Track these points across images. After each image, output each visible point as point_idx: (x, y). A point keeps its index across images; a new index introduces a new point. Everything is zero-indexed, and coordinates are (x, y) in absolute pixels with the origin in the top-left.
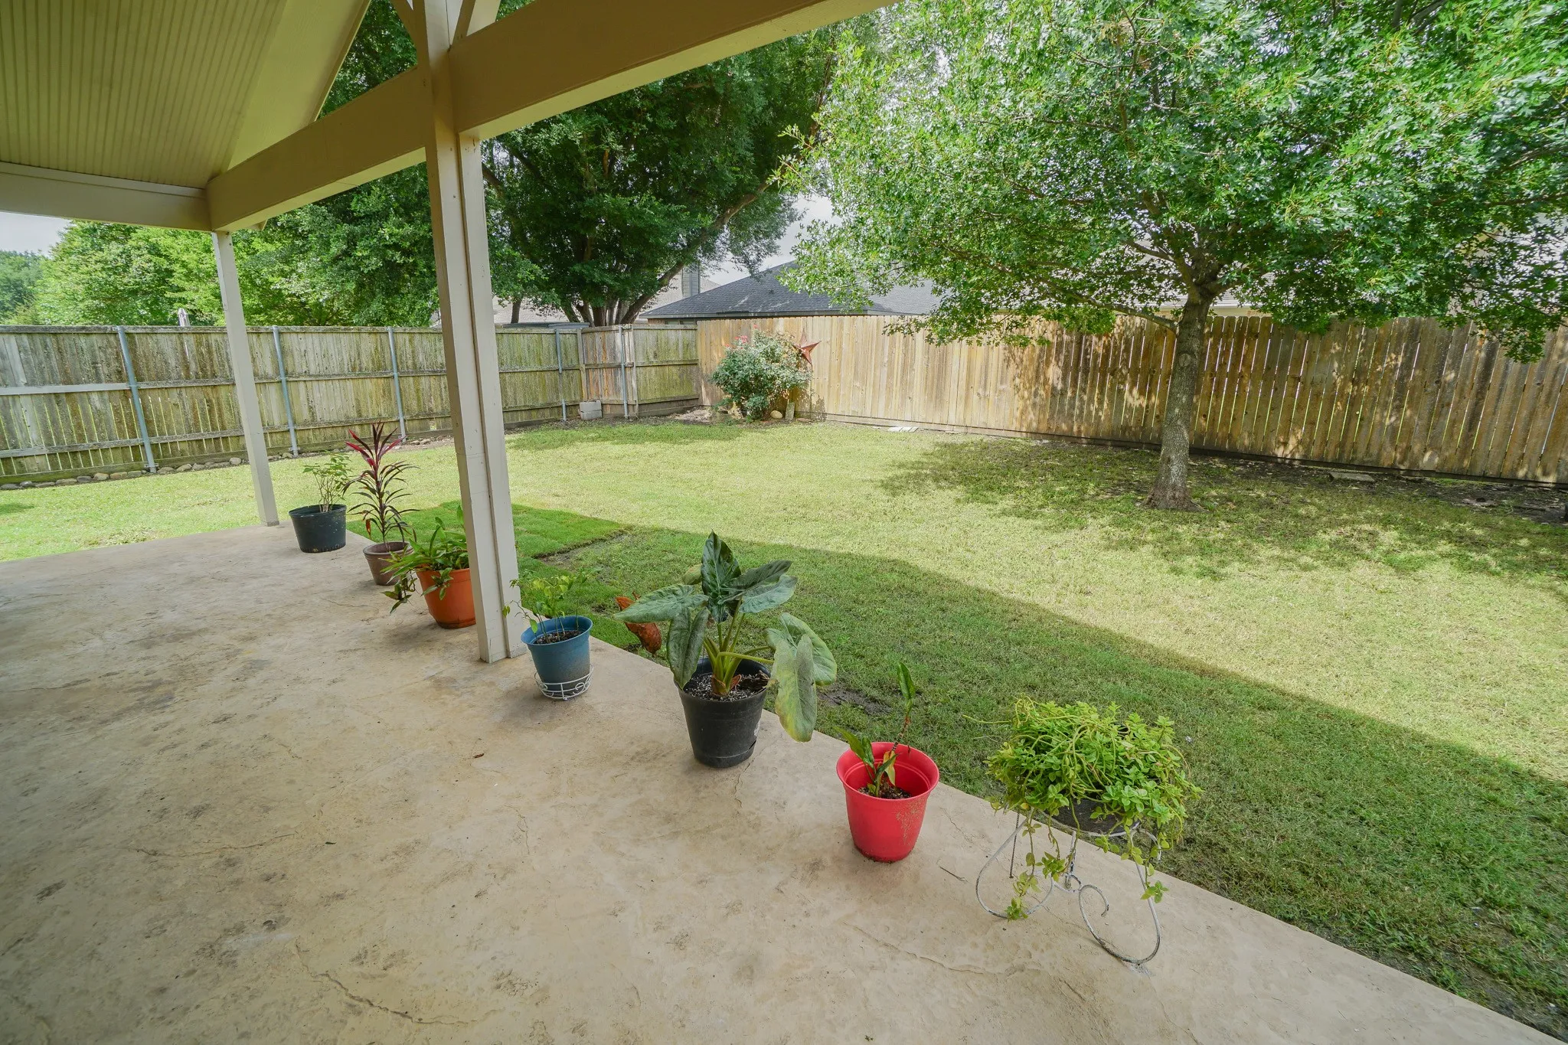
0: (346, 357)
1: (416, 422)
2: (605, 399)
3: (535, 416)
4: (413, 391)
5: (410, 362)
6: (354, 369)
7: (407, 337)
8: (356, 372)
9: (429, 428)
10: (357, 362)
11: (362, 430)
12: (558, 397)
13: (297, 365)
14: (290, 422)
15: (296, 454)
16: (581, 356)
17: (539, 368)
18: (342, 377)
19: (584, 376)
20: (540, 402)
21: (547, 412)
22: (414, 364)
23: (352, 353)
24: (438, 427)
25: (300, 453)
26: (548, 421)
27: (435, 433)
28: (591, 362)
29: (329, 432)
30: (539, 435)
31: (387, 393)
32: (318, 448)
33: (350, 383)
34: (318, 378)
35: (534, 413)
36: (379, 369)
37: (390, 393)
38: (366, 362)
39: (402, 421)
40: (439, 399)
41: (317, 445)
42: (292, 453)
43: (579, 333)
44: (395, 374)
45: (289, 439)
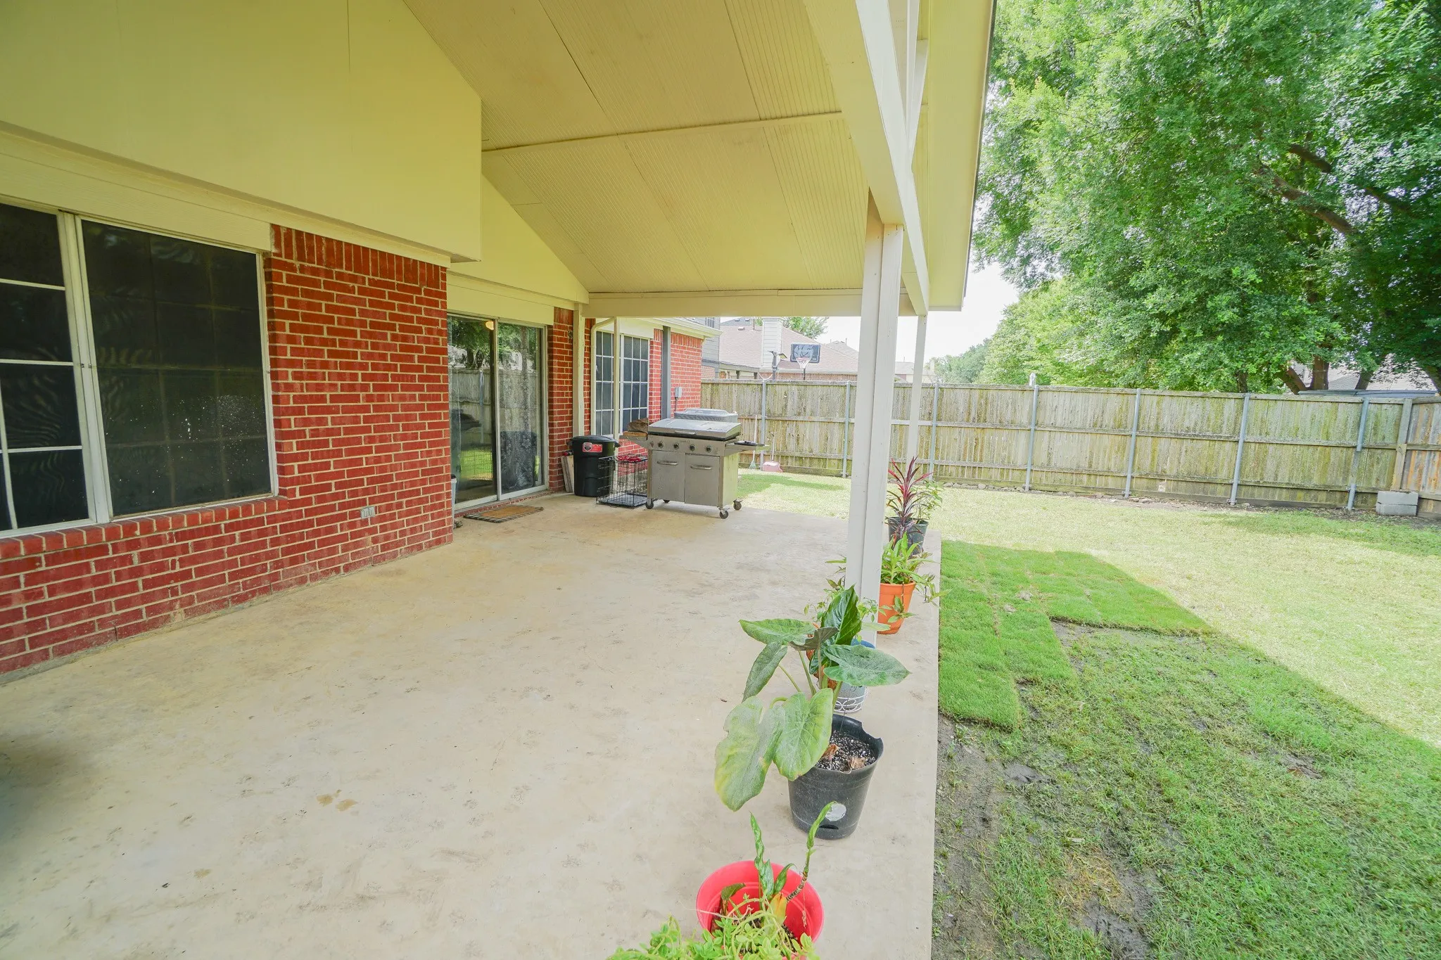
0: (1090, 413)
1: (1145, 480)
2: (1426, 493)
3: (1300, 497)
4: (1149, 451)
5: (1152, 424)
6: (1095, 425)
7: (1155, 399)
8: (1097, 428)
9: (1157, 488)
10: (1100, 419)
11: (1089, 479)
12: (1345, 479)
13: (1047, 417)
14: (1029, 463)
15: (1027, 489)
16: (1403, 434)
17: (1324, 442)
18: (1083, 431)
19: (1400, 459)
20: (1316, 481)
21: (1322, 497)
22: (1157, 426)
23: (1097, 411)
24: (1168, 489)
25: (1030, 489)
26: (1320, 507)
27: (1163, 494)
28: (1419, 441)
29: (1060, 476)
30: (1301, 519)
31: (1122, 449)
32: (1046, 488)
33: (1088, 437)
34: (1061, 429)
35: (1300, 494)
36: (1119, 429)
37: (1124, 449)
38: (1108, 421)
39: (1129, 476)
40: (1176, 463)
41: (1046, 485)
42: (1024, 488)
43: (1408, 404)
44: (1134, 433)
45: (1025, 476)
